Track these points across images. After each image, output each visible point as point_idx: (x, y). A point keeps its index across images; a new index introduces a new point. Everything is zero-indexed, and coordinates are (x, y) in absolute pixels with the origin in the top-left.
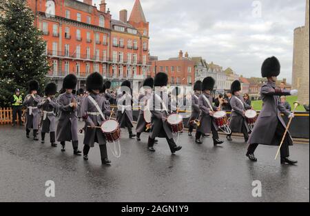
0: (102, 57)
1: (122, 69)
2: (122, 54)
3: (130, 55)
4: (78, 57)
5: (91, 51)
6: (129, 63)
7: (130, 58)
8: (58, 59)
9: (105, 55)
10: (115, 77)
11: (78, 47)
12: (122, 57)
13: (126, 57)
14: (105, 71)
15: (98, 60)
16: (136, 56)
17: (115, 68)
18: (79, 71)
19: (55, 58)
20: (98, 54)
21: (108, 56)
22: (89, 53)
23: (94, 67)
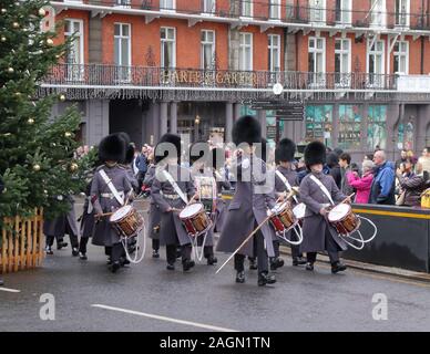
0: (262, 7)
1: (346, 51)
4: (168, 8)
6: (379, 24)
7: (380, 6)
8: (85, 14)
10: (318, 86)
12: (348, 3)
14: (276, 61)
15: (247, 18)
17: (319, 50)
18: (174, 64)
19: (74, 12)
23: (233, 44)
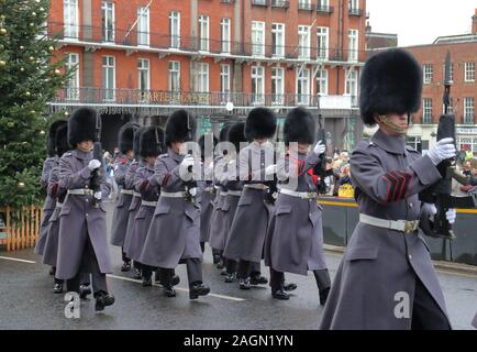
0: (216, 43)
1: (280, 77)
2: (281, 31)
3: (305, 33)
4: (144, 43)
5: (185, 24)
6: (305, 57)
7: (306, 42)
8: (80, 49)
9: (227, 36)
10: (259, 103)
11: (141, 12)
12: (281, 41)
13: (293, 38)
14: (227, 86)
15: (204, 51)
16: (325, 34)
17: (259, 76)
18: (148, 87)
19: (71, 47)
20: (206, 33)
21: (238, 38)
22: (176, 29)
23: (195, 73)
